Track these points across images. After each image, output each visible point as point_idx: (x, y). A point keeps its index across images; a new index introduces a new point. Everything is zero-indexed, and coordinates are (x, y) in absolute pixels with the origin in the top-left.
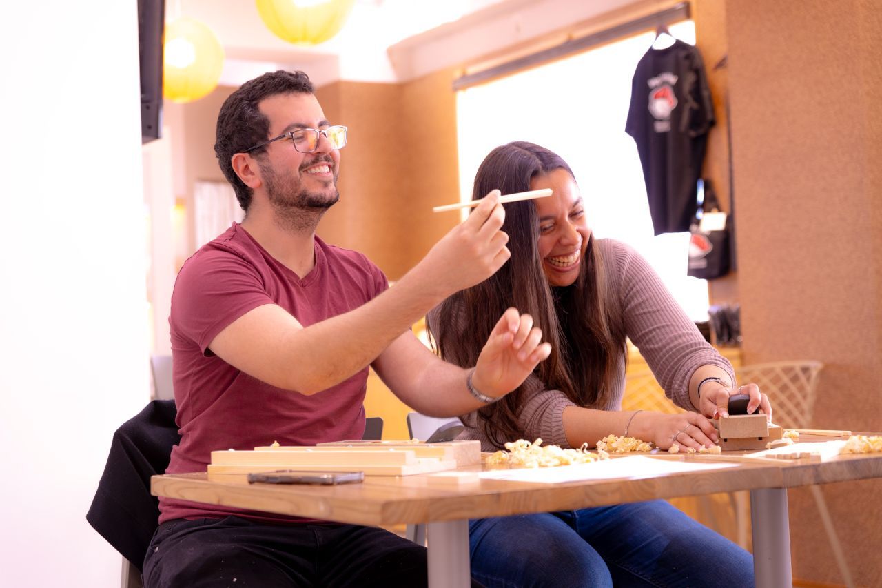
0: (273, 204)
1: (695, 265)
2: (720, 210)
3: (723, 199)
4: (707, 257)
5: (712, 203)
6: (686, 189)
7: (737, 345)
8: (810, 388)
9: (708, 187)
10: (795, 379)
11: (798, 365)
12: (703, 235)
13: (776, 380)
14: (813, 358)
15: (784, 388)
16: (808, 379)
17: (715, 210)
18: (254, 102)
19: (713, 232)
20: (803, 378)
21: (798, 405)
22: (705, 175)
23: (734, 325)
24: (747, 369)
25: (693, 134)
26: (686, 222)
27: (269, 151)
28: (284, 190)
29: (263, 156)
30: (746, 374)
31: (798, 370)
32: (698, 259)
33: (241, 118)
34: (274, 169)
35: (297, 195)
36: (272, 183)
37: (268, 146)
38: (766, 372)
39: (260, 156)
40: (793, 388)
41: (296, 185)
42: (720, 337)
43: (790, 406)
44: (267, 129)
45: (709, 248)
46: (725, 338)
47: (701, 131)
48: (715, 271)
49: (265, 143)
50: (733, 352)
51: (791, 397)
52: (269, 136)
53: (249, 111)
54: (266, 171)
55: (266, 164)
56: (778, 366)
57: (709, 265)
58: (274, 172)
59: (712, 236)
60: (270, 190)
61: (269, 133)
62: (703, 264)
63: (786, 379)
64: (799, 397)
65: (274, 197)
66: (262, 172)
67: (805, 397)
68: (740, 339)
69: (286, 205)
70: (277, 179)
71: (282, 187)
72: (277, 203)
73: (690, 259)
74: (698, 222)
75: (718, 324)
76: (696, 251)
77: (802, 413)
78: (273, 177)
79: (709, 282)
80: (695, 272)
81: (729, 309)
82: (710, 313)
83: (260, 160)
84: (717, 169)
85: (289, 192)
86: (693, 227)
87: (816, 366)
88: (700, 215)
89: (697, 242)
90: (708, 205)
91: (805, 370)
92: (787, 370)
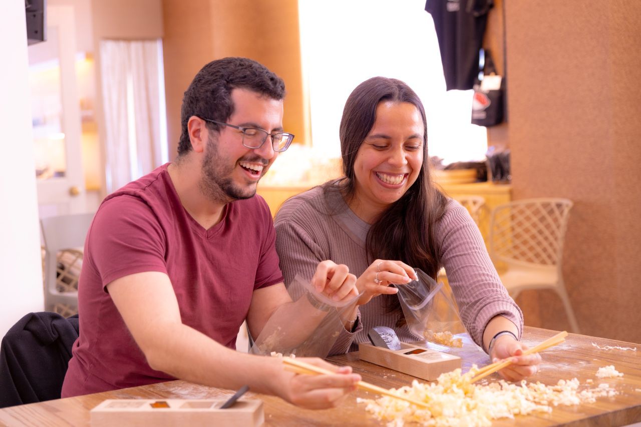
0: (204, 172)
1: (477, 116)
2: (496, 74)
3: (499, 65)
4: (487, 110)
5: (490, 68)
6: (471, 57)
7: (508, 182)
8: (563, 221)
9: (487, 55)
10: (551, 212)
11: (553, 201)
12: (483, 93)
13: (537, 212)
14: (564, 197)
15: (542, 219)
16: (562, 213)
17: (493, 73)
18: (231, 85)
19: (491, 92)
20: (557, 212)
21: (553, 233)
22: (486, 46)
23: (505, 166)
24: (515, 203)
25: (476, 14)
26: (470, 82)
27: (222, 132)
28: (218, 168)
29: (215, 133)
30: (514, 207)
31: (553, 205)
32: (479, 111)
33: (214, 92)
34: (218, 149)
35: (224, 178)
36: (211, 158)
37: (223, 128)
38: (529, 206)
39: (213, 131)
40: (549, 220)
41: (228, 172)
42: (494, 176)
43: (547, 233)
44: (230, 115)
45: (488, 103)
46: (499, 176)
47: (483, 12)
48: (492, 121)
49: (223, 124)
50: (505, 188)
51: (548, 226)
52: (228, 120)
53: (223, 90)
54: (212, 146)
55: (214, 141)
56: (538, 202)
57: (488, 116)
58: (216, 151)
59: (490, 94)
60: (207, 162)
61: (230, 119)
62: (483, 116)
63: (544, 212)
64: (554, 226)
65: (207, 167)
66: (208, 144)
67: (558, 227)
68: (510, 177)
69: (213, 179)
70: (217, 158)
71: (218, 166)
72: (207, 173)
73: (473, 112)
74: (480, 83)
75: (494, 165)
76: (478, 106)
77: (556, 239)
78: (215, 155)
79: (487, 129)
80: (477, 121)
81: (501, 154)
82: (487, 156)
83: (211, 134)
84: (494, 41)
85: (220, 172)
86: (476, 87)
87: (567, 203)
88: (481, 76)
89: (478, 98)
90: (488, 70)
91: (559, 206)
92: (545, 205)
